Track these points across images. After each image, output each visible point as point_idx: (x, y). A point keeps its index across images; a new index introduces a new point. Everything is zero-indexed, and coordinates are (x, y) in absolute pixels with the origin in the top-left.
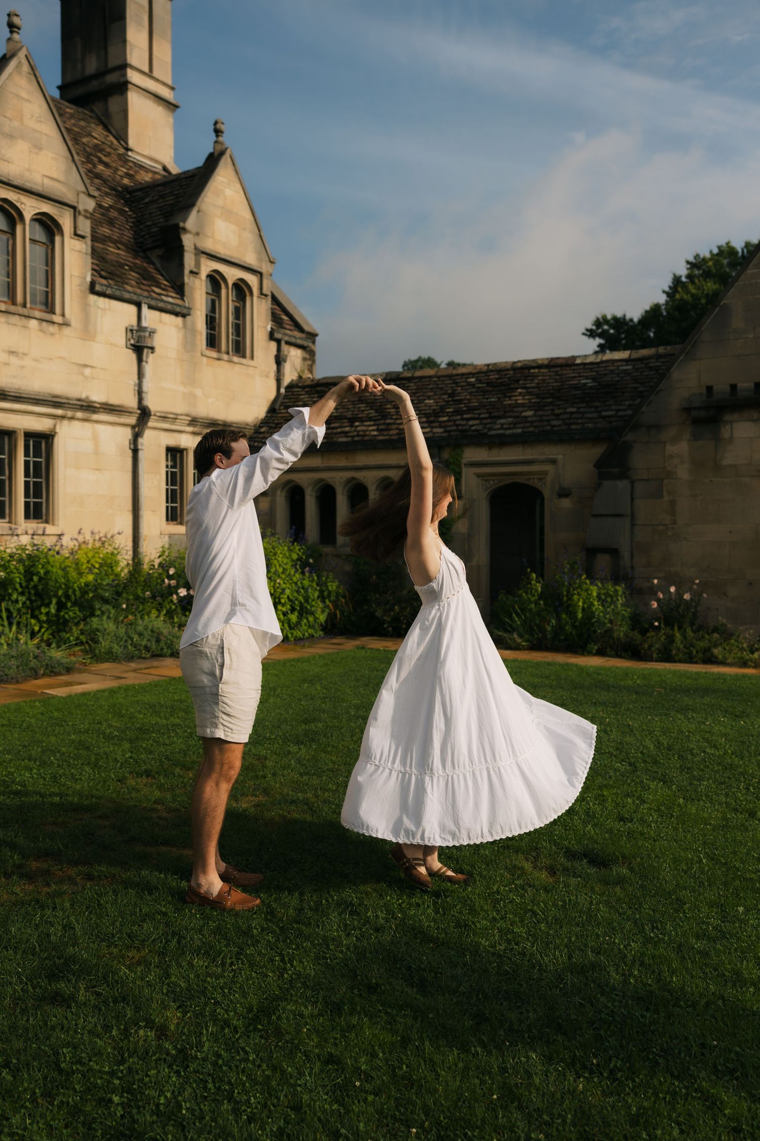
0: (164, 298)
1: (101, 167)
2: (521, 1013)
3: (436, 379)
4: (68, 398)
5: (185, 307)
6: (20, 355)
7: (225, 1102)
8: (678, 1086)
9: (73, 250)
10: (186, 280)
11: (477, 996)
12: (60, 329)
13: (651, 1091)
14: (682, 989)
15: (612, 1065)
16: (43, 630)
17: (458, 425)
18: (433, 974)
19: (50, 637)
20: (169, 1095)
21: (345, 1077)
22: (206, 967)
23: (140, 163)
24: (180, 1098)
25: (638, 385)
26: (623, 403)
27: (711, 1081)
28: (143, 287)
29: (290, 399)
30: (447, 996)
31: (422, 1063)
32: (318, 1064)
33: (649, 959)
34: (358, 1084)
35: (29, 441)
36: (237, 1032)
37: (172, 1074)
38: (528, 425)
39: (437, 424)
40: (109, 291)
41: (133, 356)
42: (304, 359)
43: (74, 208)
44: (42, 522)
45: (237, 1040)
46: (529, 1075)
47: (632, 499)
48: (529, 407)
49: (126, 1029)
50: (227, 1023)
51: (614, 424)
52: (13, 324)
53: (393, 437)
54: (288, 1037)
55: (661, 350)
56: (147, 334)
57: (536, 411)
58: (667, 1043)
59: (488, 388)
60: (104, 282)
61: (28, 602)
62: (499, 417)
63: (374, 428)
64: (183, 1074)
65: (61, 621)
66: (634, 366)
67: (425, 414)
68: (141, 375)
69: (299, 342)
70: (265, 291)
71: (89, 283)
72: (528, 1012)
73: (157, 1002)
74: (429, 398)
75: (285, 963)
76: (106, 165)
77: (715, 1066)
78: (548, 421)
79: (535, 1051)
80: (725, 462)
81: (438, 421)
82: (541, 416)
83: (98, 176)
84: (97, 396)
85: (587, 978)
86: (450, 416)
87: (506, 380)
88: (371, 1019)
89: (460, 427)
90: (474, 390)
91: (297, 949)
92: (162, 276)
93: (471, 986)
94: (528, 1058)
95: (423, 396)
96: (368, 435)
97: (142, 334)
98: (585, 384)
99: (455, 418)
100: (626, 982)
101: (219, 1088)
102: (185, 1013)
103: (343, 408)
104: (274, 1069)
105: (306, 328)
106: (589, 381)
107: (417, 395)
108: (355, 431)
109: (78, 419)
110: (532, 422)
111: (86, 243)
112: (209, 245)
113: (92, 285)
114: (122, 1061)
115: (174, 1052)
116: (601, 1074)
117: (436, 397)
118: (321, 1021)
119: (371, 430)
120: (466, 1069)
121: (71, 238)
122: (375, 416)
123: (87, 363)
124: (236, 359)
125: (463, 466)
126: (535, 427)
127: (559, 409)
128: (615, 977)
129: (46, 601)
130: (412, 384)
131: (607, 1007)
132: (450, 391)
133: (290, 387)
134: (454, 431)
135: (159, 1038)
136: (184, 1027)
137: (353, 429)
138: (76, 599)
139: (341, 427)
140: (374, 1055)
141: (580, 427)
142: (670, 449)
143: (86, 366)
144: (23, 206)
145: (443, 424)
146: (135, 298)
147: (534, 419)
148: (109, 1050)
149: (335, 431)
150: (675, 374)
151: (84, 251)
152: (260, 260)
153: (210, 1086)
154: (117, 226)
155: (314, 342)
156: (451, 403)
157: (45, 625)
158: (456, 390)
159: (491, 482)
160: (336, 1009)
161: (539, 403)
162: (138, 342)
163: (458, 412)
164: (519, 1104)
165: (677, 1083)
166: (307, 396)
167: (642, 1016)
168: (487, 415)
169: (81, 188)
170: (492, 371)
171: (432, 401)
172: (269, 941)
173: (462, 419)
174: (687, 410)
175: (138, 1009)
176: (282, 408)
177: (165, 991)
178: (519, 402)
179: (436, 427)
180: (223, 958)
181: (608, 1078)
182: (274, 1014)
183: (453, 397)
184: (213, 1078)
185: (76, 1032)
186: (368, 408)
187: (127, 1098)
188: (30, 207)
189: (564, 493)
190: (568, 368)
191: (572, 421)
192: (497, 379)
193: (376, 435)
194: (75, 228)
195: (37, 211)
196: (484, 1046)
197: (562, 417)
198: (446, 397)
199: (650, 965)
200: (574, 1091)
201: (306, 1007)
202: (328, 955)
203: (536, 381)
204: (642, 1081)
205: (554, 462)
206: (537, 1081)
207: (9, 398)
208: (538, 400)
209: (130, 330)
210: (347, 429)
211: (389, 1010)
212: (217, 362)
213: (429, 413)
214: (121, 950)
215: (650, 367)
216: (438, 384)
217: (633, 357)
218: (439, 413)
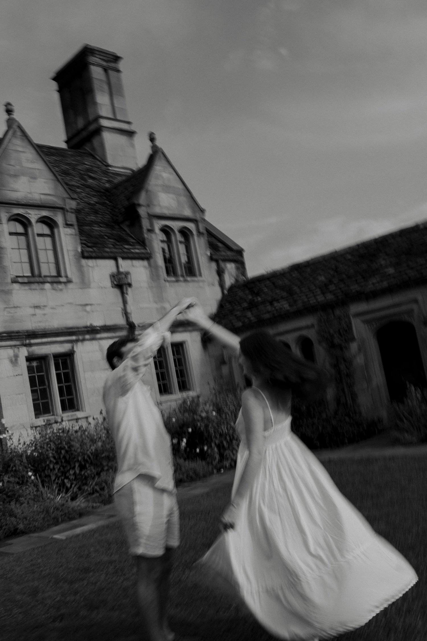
0: (133, 251)
1: (91, 181)
4: (78, 328)
5: (148, 253)
6: (42, 307)
9: (67, 234)
10: (146, 236)
12: (66, 286)
16: (73, 486)
19: (77, 490)
23: (117, 172)
28: (117, 247)
29: (231, 296)
35: (59, 360)
38: (392, 279)
40: (94, 255)
41: (117, 291)
42: (237, 268)
43: (62, 209)
44: (75, 411)
48: (391, 267)
52: (34, 289)
53: (299, 308)
56: (124, 276)
57: (396, 269)
59: (360, 260)
60: (91, 250)
61: (62, 468)
63: (288, 304)
65: (83, 477)
68: (125, 302)
69: (231, 258)
70: (202, 230)
71: (81, 253)
76: (93, 178)
78: (406, 274)
83: (88, 187)
84: (98, 323)
87: (372, 252)
90: (350, 264)
92: (132, 237)
96: (284, 311)
97: (120, 276)
105: (234, 248)
108: (274, 310)
109: (88, 340)
111: (74, 229)
112: (157, 210)
113: (82, 252)
117: (325, 274)
121: (64, 227)
123: (88, 303)
124: (189, 279)
125: (351, 317)
126: (397, 280)
127: (412, 263)
129: (72, 466)
130: (309, 270)
132: (334, 269)
133: (232, 288)
134: (341, 295)
138: (91, 461)
143: (87, 305)
144: (30, 216)
146: (112, 255)
147: (395, 275)
151: (74, 234)
152: (194, 212)
154: (100, 213)
155: (242, 256)
157: (75, 482)
159: (374, 325)
162: (119, 282)
169: (66, 195)
176: (227, 303)
188: (33, 215)
192: (365, 253)
194: (65, 220)
195: (39, 216)
207: (38, 336)
209: (113, 276)
212: (176, 284)
213: (322, 287)
216: (326, 266)
218: (328, 285)
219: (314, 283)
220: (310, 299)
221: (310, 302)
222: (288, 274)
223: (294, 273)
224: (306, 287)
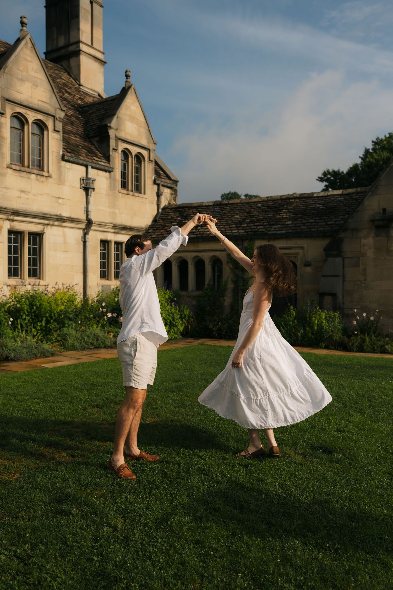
0: (100, 163)
1: (66, 95)
2: (291, 522)
3: (240, 205)
4: (50, 215)
5: (110, 167)
6: (26, 192)
7: (148, 561)
8: (369, 557)
9: (54, 138)
10: (111, 153)
11: (268, 514)
12: (46, 179)
13: (355, 559)
14: (371, 512)
15: (336, 547)
16: (39, 334)
18: (246, 504)
19: (42, 337)
20: (120, 557)
21: (206, 550)
22: (134, 499)
23: (86, 92)
24: (126, 559)
25: (346, 208)
26: (339, 217)
27: (385, 555)
28: (89, 157)
29: (164, 215)
30: (253, 514)
31: (243, 544)
32: (192, 544)
33: (354, 498)
34: (212, 553)
35: (31, 237)
36: (151, 529)
37: (121, 548)
38: (289, 228)
40: (71, 160)
41: (83, 192)
42: (172, 194)
43: (54, 117)
45: (152, 533)
46: (295, 551)
47: (343, 267)
48: (289, 219)
49: (97, 527)
50: (146, 525)
51: (334, 228)
52: (23, 177)
54: (176, 532)
55: (359, 189)
56: (91, 182)
57: (293, 221)
58: (363, 537)
60: (69, 154)
61: (31, 320)
62: (273, 225)
64: (126, 547)
65: (48, 329)
66: (344, 198)
67: (235, 223)
68: (87, 202)
69: (169, 185)
70: (151, 159)
71: (61, 155)
72: (294, 522)
73: (111, 515)
74: (237, 214)
75: (173, 497)
76: (69, 94)
77: (387, 548)
78: (299, 226)
79: (298, 540)
80: (392, 248)
81: (241, 227)
82: (296, 224)
83: (66, 99)
84: (66, 214)
85: (323, 507)
86: (248, 224)
87: (277, 205)
88: (216, 524)
89: (253, 230)
90: (260, 210)
91: (179, 490)
92: (98, 151)
93: (265, 509)
94: (294, 543)
95: (234, 213)
96: (205, 234)
97: (88, 181)
98: (319, 207)
99: (250, 225)
100: (342, 509)
101: (144, 555)
102: (125, 521)
104: (171, 546)
105: (173, 178)
106: (321, 206)
107: (230, 213)
109: (55, 226)
110: (291, 227)
111: (60, 135)
112: (122, 135)
113: (63, 156)
114: (97, 542)
115: (121, 538)
116: (331, 551)
117: (240, 214)
118: (192, 524)
120: (264, 547)
121: (52, 132)
123: (60, 197)
124: (136, 194)
126: (293, 230)
127: (305, 220)
128: (337, 506)
129: (40, 319)
130: (228, 207)
131: (333, 520)
132: (248, 211)
133: (164, 208)
134: (250, 232)
135: (114, 531)
136: (125, 527)
137: (197, 230)
138: (55, 318)
140: (219, 541)
141: (316, 229)
142: (363, 241)
144: (28, 116)
145: (244, 228)
146: (85, 163)
147: (292, 225)
148: (90, 536)
150: (366, 203)
151: (59, 139)
152: (149, 143)
153: (140, 553)
154: (76, 125)
155: (176, 185)
156: (248, 217)
157: (39, 332)
158: (251, 210)
160: (199, 519)
162: (86, 185)
163: (251, 222)
164: (291, 564)
165: (368, 556)
166: (173, 213)
167: (351, 525)
168: (267, 224)
169: (58, 106)
170: (270, 200)
171: (238, 216)
172: (164, 487)
173: (254, 226)
174: (373, 221)
175: (102, 518)
176: (160, 219)
177: (115, 510)
178: (284, 216)
179: (241, 230)
180: (142, 495)
181: (334, 553)
182: (169, 521)
183: (249, 214)
184: (141, 550)
185: (73, 528)
187: (101, 558)
188: (31, 117)
189: (307, 265)
190: (310, 199)
191: (312, 227)
192: (272, 204)
194: (54, 126)
195: (35, 118)
196: (272, 536)
197: (306, 224)
198: (245, 214)
199: (354, 501)
200: (317, 558)
201: (185, 518)
202: (194, 494)
203: (293, 206)
204: (351, 554)
205: (302, 248)
206: (299, 554)
207: (20, 215)
208: (294, 216)
209: (82, 180)
211: (225, 520)
212: (127, 196)
213: (237, 222)
214: (91, 491)
215: (353, 199)
216: (241, 207)
217: (344, 193)
218: (242, 222)
219: (231, 218)
220: (226, 229)
221: (227, 232)
222: (212, 207)
223: (216, 208)
224: (225, 220)
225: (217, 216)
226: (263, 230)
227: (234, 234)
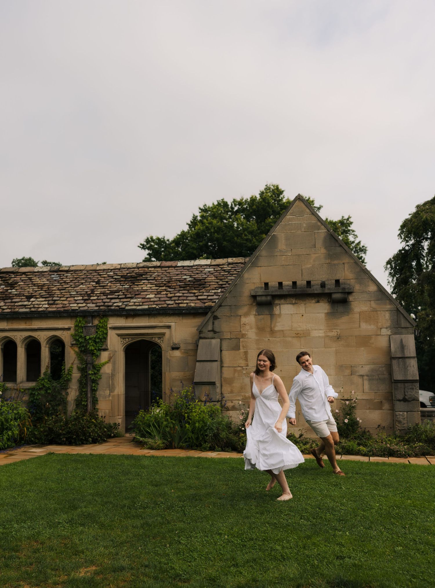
3: (86, 272)
17: (105, 303)
25: (218, 281)
26: (211, 291)
38: (152, 303)
39: (89, 301)
47: (221, 351)
48: (151, 292)
51: (206, 304)
53: (59, 309)
55: (230, 260)
57: (156, 295)
59: (122, 279)
62: (132, 298)
63: (46, 302)
66: (214, 269)
67: (81, 294)
74: (82, 284)
78: (165, 301)
80: (277, 329)
81: (90, 299)
82: (160, 298)
86: (98, 296)
87: (134, 274)
89: (106, 304)
90: (112, 280)
95: (78, 282)
98: (185, 279)
99: (102, 298)
103: (21, 289)
106: (188, 277)
107: (73, 282)
108: (31, 304)
110: (154, 301)
117: (87, 284)
119: (43, 305)
122: (44, 295)
125: (108, 329)
126: (156, 305)
127: (170, 294)
130: (69, 275)
132: (96, 280)
134: (102, 306)
137: (30, 303)
139: (21, 301)
141: (185, 305)
142: (244, 320)
145: (94, 301)
147: (156, 299)
149: (16, 304)
150: (246, 276)
156: (97, 288)
158: (101, 279)
159: (127, 340)
161: (157, 289)
163: (104, 294)
168: (124, 296)
170: (124, 268)
171: (84, 286)
173: (108, 298)
174: (254, 297)
178: (144, 288)
179: (90, 303)
183: (99, 284)
186: (39, 289)
189: (175, 348)
190: (173, 268)
191: (180, 301)
192: (127, 274)
193: (47, 308)
197: (173, 299)
198: (94, 283)
203: (154, 276)
205: (169, 327)
208: (157, 288)
210: (26, 303)
215: (224, 270)
216: (87, 275)
217: (213, 264)
218: (90, 294)
219: (75, 289)
220: (70, 302)
221: (71, 305)
222: (47, 274)
223: (54, 274)
224: (67, 291)
225: (56, 286)
226: (120, 304)
227: (81, 309)
